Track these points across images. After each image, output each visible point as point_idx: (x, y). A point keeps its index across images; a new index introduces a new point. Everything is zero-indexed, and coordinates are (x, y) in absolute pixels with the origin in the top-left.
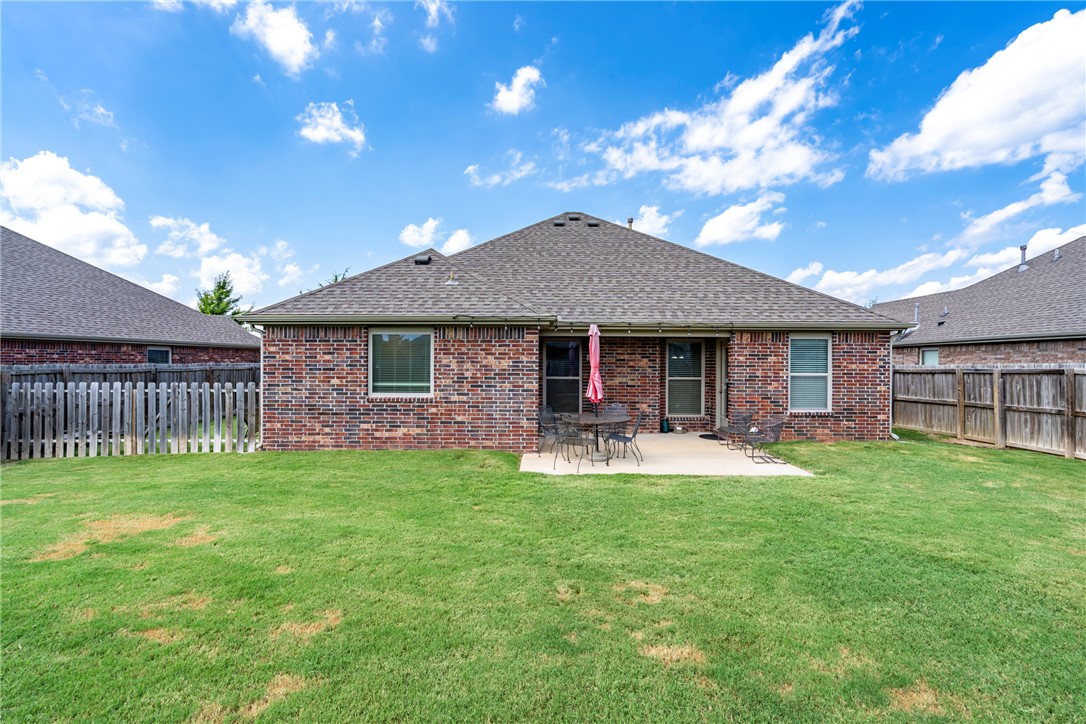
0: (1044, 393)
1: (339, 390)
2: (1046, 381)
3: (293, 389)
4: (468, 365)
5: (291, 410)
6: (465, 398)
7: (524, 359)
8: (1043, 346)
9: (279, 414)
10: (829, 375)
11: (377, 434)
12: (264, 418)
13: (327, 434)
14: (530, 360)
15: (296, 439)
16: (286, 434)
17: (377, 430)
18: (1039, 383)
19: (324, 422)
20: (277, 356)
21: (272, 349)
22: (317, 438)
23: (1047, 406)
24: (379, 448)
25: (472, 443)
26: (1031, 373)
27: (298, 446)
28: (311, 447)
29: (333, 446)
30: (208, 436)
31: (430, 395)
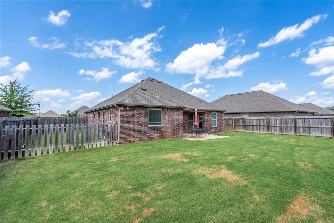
0: (241, 122)
1: (141, 125)
2: (241, 120)
3: (129, 125)
4: (170, 118)
5: (128, 131)
6: (169, 126)
7: (180, 116)
8: (229, 114)
9: (125, 132)
10: (216, 119)
11: (151, 136)
12: (120, 134)
13: (138, 137)
14: (181, 116)
15: (130, 140)
16: (127, 138)
17: (150, 135)
18: (240, 121)
19: (137, 134)
20: (124, 115)
21: (123, 113)
22: (135, 139)
23: (241, 124)
24: (151, 140)
25: (171, 137)
26: (239, 119)
27: (130, 142)
28: (134, 141)
29: (140, 141)
30: (100, 141)
31: (162, 125)
